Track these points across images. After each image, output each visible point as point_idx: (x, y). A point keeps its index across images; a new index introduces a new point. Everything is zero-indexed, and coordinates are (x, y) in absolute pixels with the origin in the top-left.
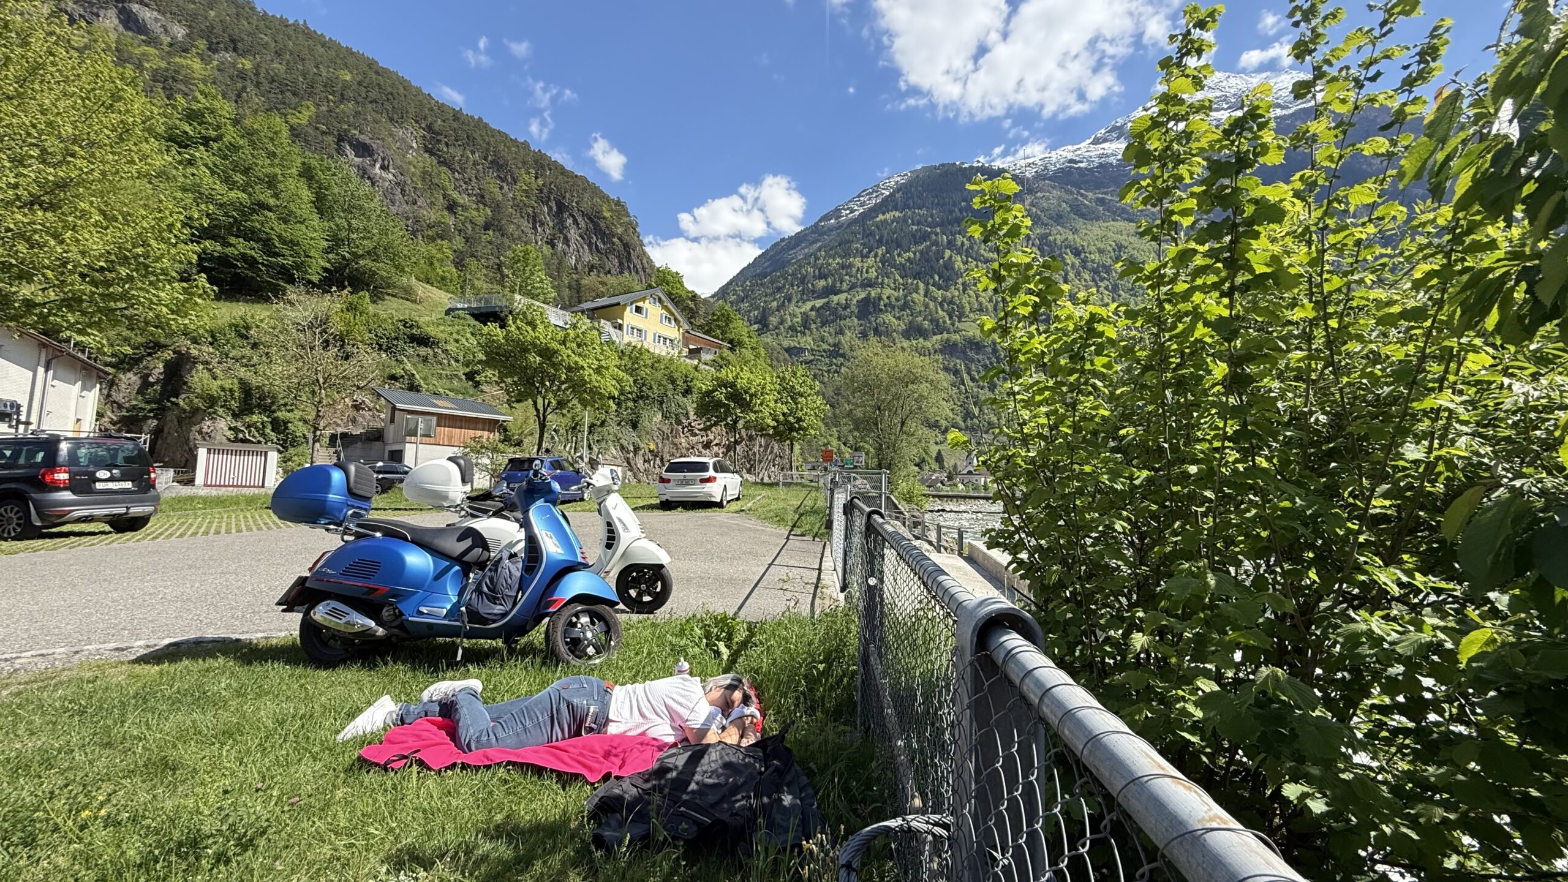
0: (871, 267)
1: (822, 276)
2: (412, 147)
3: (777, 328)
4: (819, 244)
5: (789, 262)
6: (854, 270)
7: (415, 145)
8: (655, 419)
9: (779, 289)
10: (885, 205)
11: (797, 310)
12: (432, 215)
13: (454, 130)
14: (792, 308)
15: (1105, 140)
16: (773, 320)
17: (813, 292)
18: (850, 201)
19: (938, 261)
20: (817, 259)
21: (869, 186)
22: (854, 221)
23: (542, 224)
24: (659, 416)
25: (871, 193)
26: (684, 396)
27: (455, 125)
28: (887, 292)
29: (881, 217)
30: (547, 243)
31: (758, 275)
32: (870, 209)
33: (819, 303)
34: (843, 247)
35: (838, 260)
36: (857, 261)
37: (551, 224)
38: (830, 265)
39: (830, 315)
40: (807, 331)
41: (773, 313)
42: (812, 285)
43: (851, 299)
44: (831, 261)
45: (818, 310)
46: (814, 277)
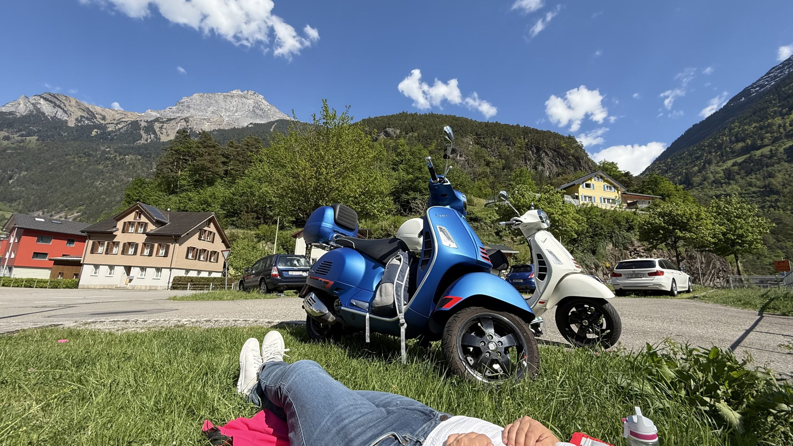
1: (739, 140)
2: (470, 144)
3: (700, 184)
6: (775, 127)
7: (471, 143)
8: (607, 248)
9: (698, 158)
11: (719, 169)
12: (479, 170)
13: (486, 131)
14: (713, 168)
16: (697, 179)
17: (733, 152)
20: (731, 129)
22: (767, 93)
23: (529, 160)
24: (611, 246)
26: (627, 231)
27: (486, 129)
30: (533, 168)
33: (740, 160)
34: (758, 114)
35: (754, 125)
37: (534, 159)
38: (746, 130)
39: (754, 165)
40: (731, 182)
41: (695, 175)
42: (730, 148)
43: (777, 150)
44: (746, 127)
45: (740, 164)
46: (731, 142)
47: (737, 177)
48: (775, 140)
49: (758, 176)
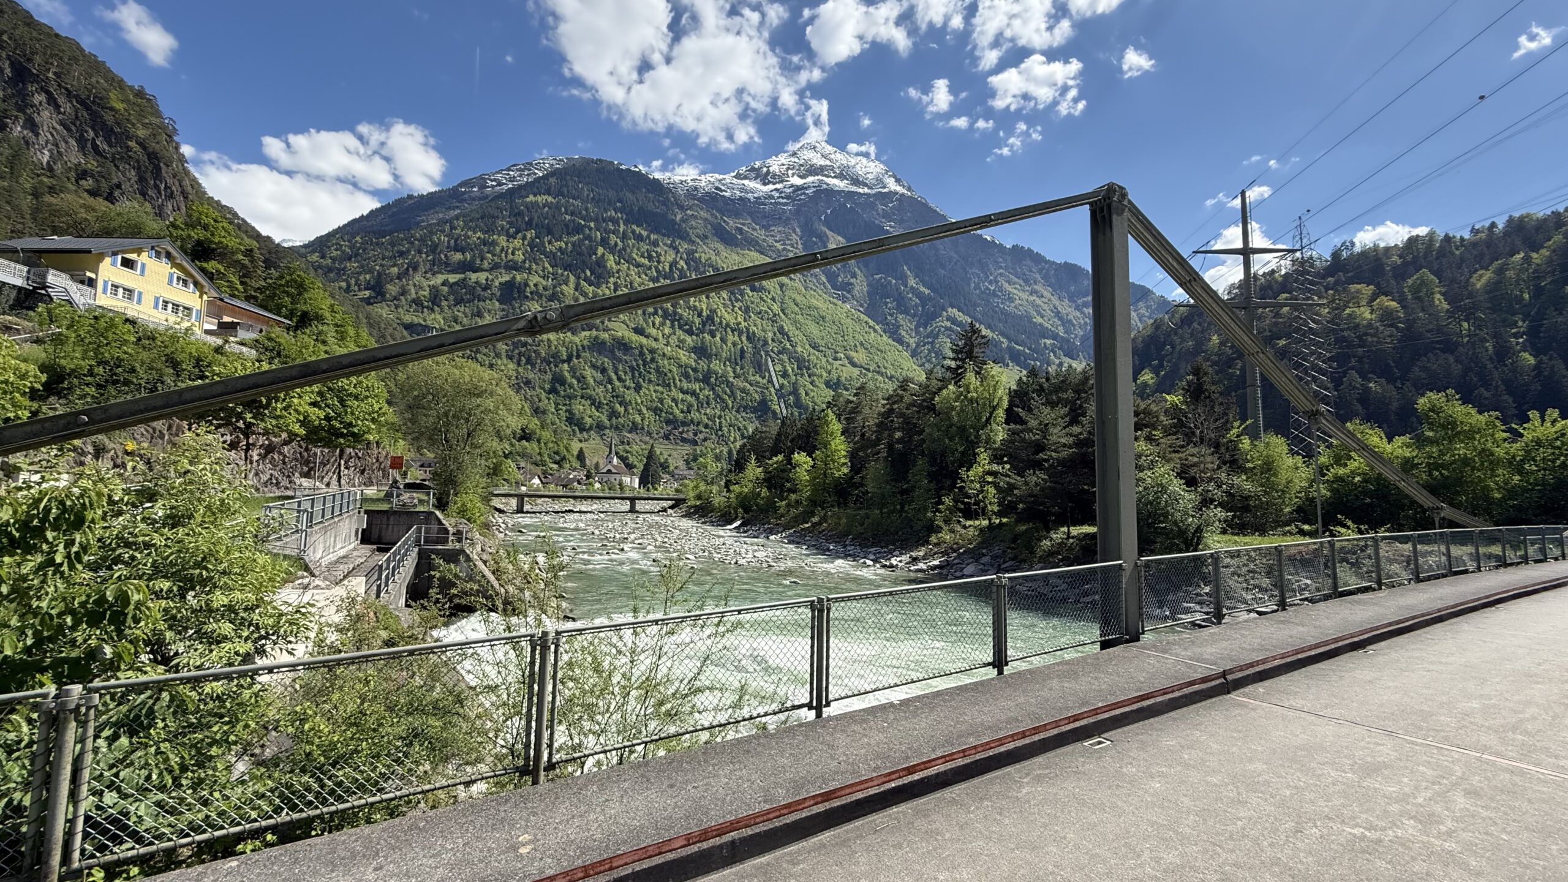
0: (516, 248)
1: (458, 249)
3: (395, 298)
4: (457, 212)
5: (418, 224)
6: (498, 249)
9: (401, 254)
10: (536, 186)
11: (423, 283)
14: (418, 278)
15: (745, 178)
16: (392, 289)
17: (447, 264)
18: (497, 173)
19: (590, 257)
20: (453, 228)
21: (521, 161)
22: (501, 196)
25: (523, 170)
28: (534, 279)
29: (531, 198)
31: (374, 233)
32: (520, 186)
33: (453, 278)
34: (486, 220)
35: (479, 234)
36: (502, 241)
38: (469, 237)
39: (466, 294)
40: (436, 308)
41: (391, 280)
42: (446, 256)
43: (493, 280)
44: (470, 233)
45: (451, 286)
46: (448, 247)
47: (444, 303)
48: (495, 267)
49: (467, 310)
